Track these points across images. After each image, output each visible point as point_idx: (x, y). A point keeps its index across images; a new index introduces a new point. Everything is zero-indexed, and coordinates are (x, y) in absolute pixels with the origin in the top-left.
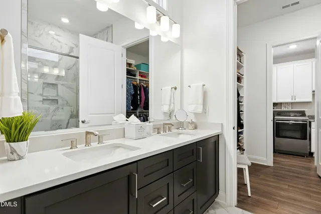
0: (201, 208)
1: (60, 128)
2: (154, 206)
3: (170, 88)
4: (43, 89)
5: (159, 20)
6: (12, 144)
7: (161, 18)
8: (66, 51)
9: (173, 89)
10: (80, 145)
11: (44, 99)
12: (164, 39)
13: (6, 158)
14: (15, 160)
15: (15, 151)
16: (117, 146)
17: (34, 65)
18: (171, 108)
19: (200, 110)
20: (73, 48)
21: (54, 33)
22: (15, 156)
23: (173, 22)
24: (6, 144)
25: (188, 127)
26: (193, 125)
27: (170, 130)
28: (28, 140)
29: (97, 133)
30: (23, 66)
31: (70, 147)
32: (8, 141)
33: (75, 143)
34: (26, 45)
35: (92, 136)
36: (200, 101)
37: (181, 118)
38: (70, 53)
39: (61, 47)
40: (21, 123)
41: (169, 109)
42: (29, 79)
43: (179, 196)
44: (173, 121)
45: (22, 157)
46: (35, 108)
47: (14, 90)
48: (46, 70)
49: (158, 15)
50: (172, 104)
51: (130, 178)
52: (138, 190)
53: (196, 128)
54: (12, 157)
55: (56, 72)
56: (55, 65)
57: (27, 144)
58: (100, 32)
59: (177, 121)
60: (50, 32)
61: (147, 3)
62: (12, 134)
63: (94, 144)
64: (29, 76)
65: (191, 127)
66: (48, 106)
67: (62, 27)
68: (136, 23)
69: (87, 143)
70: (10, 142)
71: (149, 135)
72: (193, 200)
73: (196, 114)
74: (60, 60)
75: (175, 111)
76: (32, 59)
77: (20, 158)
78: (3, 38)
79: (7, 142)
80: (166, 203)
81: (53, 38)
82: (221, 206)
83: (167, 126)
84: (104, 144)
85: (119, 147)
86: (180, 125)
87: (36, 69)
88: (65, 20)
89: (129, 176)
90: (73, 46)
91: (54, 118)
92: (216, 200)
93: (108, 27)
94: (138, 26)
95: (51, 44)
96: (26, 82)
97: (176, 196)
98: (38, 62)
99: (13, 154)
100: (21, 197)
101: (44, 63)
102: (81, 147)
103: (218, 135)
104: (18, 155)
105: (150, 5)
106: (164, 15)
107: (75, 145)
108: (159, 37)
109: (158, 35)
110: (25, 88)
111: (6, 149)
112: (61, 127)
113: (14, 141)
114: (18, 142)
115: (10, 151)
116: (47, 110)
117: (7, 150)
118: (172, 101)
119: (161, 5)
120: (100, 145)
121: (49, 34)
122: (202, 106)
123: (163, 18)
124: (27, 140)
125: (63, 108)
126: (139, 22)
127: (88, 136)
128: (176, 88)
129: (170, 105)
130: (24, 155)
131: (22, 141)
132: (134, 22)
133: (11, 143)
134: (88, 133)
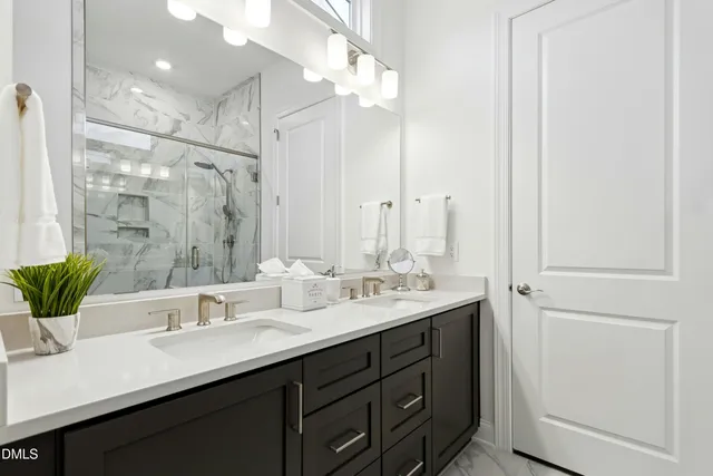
0: (441, 455)
1: (151, 286)
2: (338, 450)
3: (379, 203)
4: (120, 206)
5: (353, 62)
6: (44, 321)
7: (359, 59)
8: (165, 128)
9: (385, 206)
10: (187, 322)
11: (119, 228)
12: (365, 103)
13: (32, 349)
14: (49, 354)
15: (51, 336)
16: (264, 326)
17: (100, 158)
18: (382, 244)
19: (440, 250)
20: (180, 122)
21: (140, 91)
22: (51, 346)
23: (383, 66)
24: (32, 321)
25: (415, 285)
26: (426, 282)
27: (376, 291)
28: (79, 313)
29: (222, 298)
30: (77, 159)
31: (166, 327)
32: (37, 314)
33: (176, 317)
34: (81, 117)
35: (212, 304)
36: (441, 232)
37: (401, 268)
38: (173, 132)
39: (156, 120)
40: (63, 277)
41: (377, 246)
42: (89, 186)
43: (392, 430)
44: (384, 272)
45: (65, 347)
46: (103, 246)
47: (45, 209)
48: (125, 168)
49: (351, 53)
50: (383, 239)
51: (287, 392)
52: (304, 417)
53: (431, 287)
54: (43, 347)
55: (145, 171)
56: (144, 157)
57: (76, 320)
58: (236, 88)
59: (393, 274)
60: (133, 90)
61: (328, 27)
62: (45, 300)
63: (217, 321)
64: (90, 179)
65: (420, 285)
66: (129, 242)
67: (158, 80)
68: (305, 70)
69: (202, 319)
70: (41, 316)
71: (333, 302)
72: (424, 438)
73: (432, 258)
74: (153, 147)
75: (390, 252)
76: (94, 145)
77: (61, 349)
78: (24, 101)
79: (34, 316)
80: (366, 445)
81: (139, 102)
82: (483, 451)
83: (371, 284)
84: (237, 321)
85: (268, 327)
86: (399, 282)
87: (104, 165)
88: (163, 65)
89: (284, 387)
90: (182, 118)
91: (141, 266)
92: (474, 438)
93: (252, 78)
94: (311, 76)
95: (135, 114)
96: (83, 192)
97: (386, 430)
98: (108, 152)
99: (45, 341)
100: (55, 430)
101: (120, 153)
102: (190, 326)
103: (479, 302)
104: (56, 343)
105: (334, 33)
106: (365, 53)
107: (176, 323)
108: (353, 98)
109: (353, 93)
110: (80, 204)
111: (31, 330)
112: (154, 284)
113: (49, 315)
114: (56, 315)
115: (39, 336)
116: (127, 251)
117: (34, 333)
118: (383, 232)
119: (358, 33)
120: (229, 323)
121: (131, 93)
122: (444, 242)
123: (362, 59)
124: (75, 312)
125: (158, 247)
126: (311, 68)
127: (205, 304)
128: (390, 205)
129: (378, 241)
130: (70, 345)
131: (66, 314)
132: (303, 68)
133: (40, 319)
134: (203, 298)
